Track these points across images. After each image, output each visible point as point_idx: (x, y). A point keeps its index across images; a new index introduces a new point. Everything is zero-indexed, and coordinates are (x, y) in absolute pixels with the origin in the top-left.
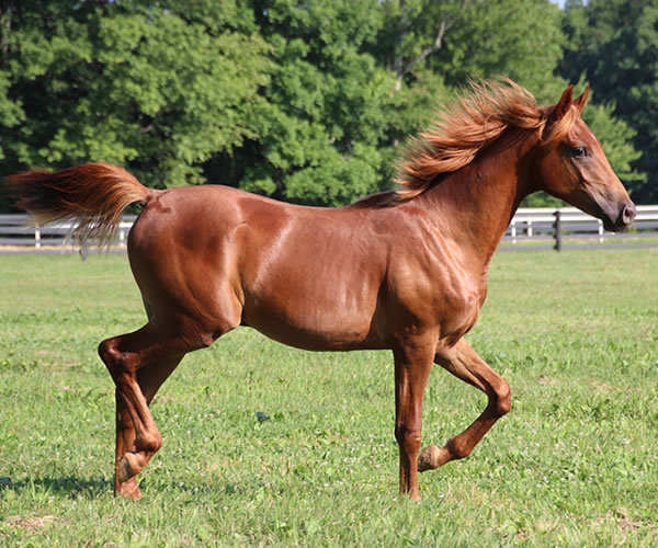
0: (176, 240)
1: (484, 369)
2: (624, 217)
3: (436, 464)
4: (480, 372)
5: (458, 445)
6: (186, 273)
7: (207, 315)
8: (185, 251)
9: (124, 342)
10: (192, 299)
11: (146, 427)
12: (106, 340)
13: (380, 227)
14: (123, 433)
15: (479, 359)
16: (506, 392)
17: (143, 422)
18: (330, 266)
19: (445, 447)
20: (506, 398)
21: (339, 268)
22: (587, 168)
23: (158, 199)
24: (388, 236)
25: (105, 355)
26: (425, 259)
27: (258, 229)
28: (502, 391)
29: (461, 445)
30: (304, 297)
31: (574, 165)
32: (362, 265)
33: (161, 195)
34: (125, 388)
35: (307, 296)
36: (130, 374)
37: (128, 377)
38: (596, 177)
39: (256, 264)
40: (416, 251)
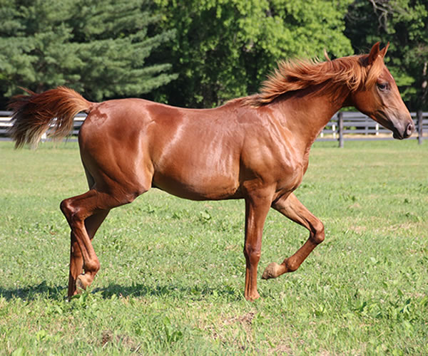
0: (111, 134)
1: (307, 213)
2: (408, 131)
3: (276, 275)
4: (304, 216)
5: (291, 263)
6: (117, 155)
7: (131, 183)
8: (116, 141)
9: (76, 201)
10: (120, 173)
11: (90, 256)
12: (65, 200)
13: (241, 120)
14: (75, 260)
15: (303, 207)
16: (322, 228)
17: (88, 253)
18: (208, 145)
19: (282, 264)
20: (321, 232)
21: (215, 146)
22: (387, 97)
23: (97, 108)
24: (246, 125)
25: (65, 209)
26: (270, 140)
27: (162, 124)
28: (319, 228)
29: (293, 263)
30: (192, 165)
31: (379, 95)
32: (229, 144)
33: (99, 106)
34: (77, 230)
35: (194, 164)
36: (80, 221)
37: (79, 224)
38: (392, 103)
39: (161, 146)
40: (264, 134)
